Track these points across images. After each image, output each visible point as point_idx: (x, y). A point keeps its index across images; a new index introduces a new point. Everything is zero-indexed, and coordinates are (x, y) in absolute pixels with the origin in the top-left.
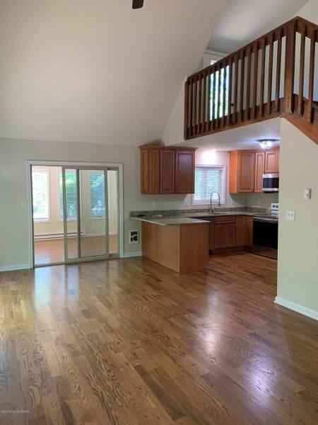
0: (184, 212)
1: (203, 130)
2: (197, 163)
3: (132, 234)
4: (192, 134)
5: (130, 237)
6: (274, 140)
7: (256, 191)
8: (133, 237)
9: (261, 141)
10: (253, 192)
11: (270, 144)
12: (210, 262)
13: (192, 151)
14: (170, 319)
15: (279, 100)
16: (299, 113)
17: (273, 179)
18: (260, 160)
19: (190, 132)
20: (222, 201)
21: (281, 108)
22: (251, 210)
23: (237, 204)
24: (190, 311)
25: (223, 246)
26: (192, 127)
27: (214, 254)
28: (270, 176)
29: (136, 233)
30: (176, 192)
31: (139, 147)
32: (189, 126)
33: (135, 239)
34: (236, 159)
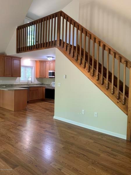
0: (16, 85)
1: (25, 49)
2: (22, 64)
4: (20, 51)
6: (53, 57)
7: (46, 77)
9: (48, 57)
10: (45, 77)
11: (51, 59)
12: (27, 106)
13: (19, 59)
14: (10, 130)
15: (55, 41)
16: (62, 46)
17: (53, 73)
18: (48, 65)
19: (19, 50)
20: (33, 81)
21: (56, 44)
22: (44, 84)
23: (39, 82)
24: (19, 125)
25: (33, 99)
26: (20, 48)
27: (29, 103)
28: (51, 71)
30: (12, 76)
32: (18, 47)
34: (38, 64)
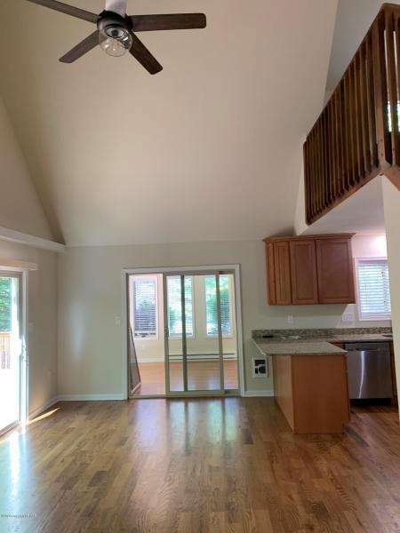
0: (343, 332)
3: (258, 362)
5: (254, 367)
8: (258, 367)
19: (310, 215)
26: (311, 206)
29: (263, 362)
30: (319, 302)
31: (264, 240)
32: (309, 204)
33: (262, 370)
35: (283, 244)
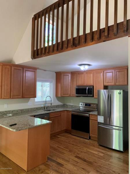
1: (47, 51)
9: (81, 65)
19: (36, 54)
23: (60, 102)
26: (38, 50)
30: (23, 97)
35: (8, 67)
